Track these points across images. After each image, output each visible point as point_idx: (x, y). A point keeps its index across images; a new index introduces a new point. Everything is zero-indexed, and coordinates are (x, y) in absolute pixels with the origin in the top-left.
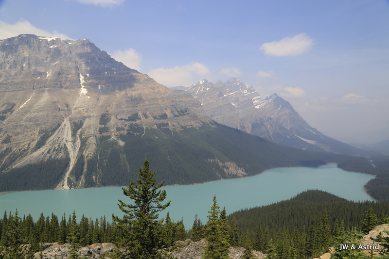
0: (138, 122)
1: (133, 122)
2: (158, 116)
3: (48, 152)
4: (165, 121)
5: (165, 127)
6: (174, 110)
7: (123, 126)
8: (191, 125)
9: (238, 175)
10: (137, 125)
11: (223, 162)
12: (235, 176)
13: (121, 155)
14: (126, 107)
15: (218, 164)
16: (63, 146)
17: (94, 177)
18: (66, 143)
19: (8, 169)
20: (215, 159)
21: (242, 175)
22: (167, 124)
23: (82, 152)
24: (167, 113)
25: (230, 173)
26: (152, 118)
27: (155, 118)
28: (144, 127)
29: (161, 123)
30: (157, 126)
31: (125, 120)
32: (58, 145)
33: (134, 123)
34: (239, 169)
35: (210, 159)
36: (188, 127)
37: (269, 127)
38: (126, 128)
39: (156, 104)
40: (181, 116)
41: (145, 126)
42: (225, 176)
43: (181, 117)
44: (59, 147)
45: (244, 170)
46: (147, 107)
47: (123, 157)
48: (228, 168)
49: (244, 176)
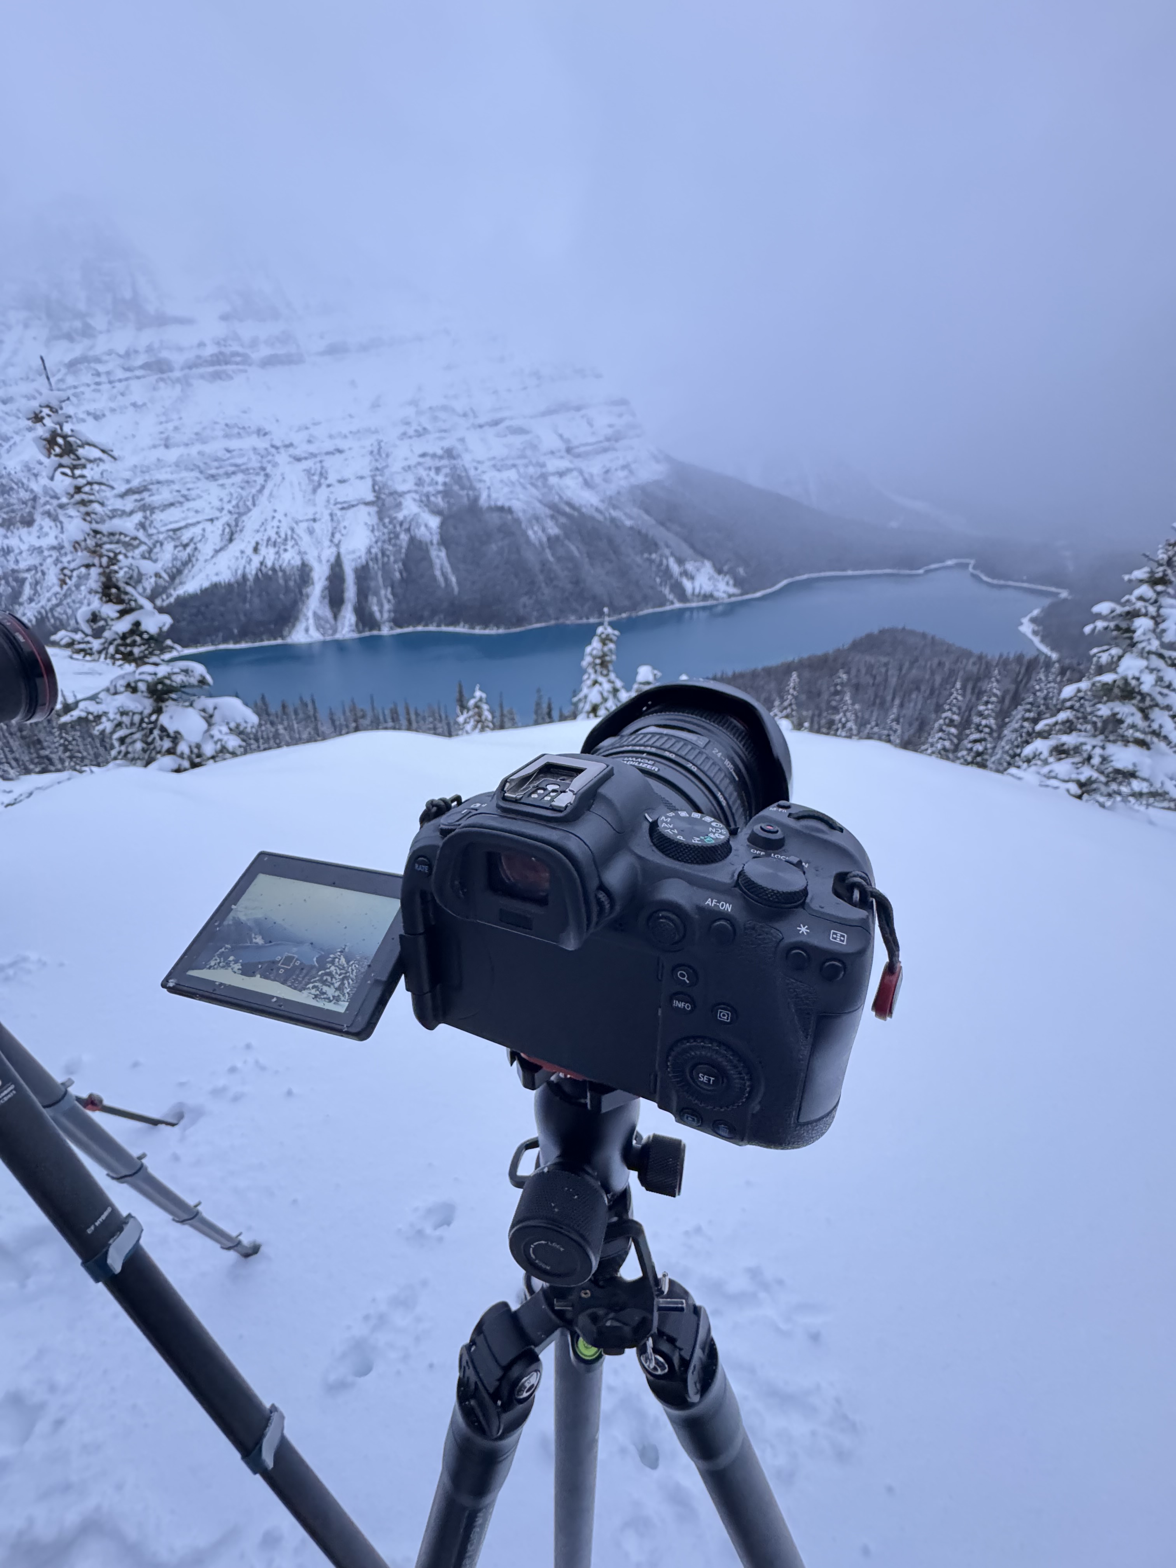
3: (256, 550)
7: (432, 473)
9: (716, 594)
11: (680, 561)
12: (708, 598)
13: (434, 553)
15: (668, 569)
16: (289, 533)
17: (375, 609)
18: (295, 525)
19: (168, 598)
20: (661, 555)
21: (725, 595)
23: (338, 546)
25: (697, 591)
31: (434, 456)
32: (275, 530)
34: (720, 578)
38: (441, 479)
42: (684, 598)
44: (280, 537)
45: (731, 582)
47: (439, 557)
48: (692, 578)
49: (730, 596)
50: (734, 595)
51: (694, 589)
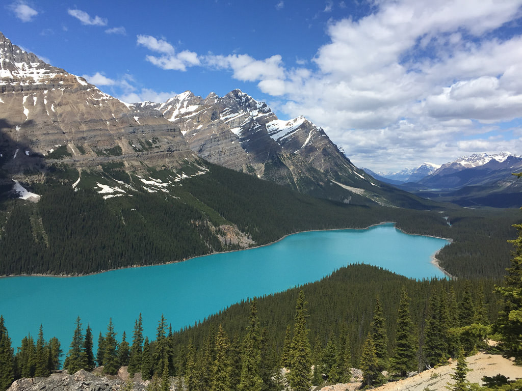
0: (66, 160)
1: (56, 160)
2: (105, 150)
4: (116, 159)
5: (118, 169)
6: (134, 141)
7: (38, 167)
8: (164, 166)
9: (241, 245)
10: (65, 166)
11: (216, 225)
12: (236, 247)
13: (32, 219)
14: (45, 134)
15: (208, 229)
20: (203, 220)
21: (246, 246)
22: (122, 164)
24: (120, 145)
25: (228, 243)
26: (93, 153)
27: (99, 153)
28: (79, 170)
29: (110, 161)
30: (103, 168)
31: (42, 156)
33: (59, 162)
34: (243, 234)
35: (196, 219)
36: (158, 169)
37: (291, 168)
38: (45, 171)
39: (101, 130)
40: (146, 150)
41: (81, 167)
42: (219, 248)
43: (145, 152)
45: (251, 237)
46: (85, 135)
47: (37, 222)
48: (224, 235)
49: (250, 246)
50: (253, 245)
51: (226, 241)
